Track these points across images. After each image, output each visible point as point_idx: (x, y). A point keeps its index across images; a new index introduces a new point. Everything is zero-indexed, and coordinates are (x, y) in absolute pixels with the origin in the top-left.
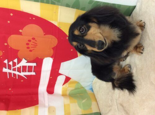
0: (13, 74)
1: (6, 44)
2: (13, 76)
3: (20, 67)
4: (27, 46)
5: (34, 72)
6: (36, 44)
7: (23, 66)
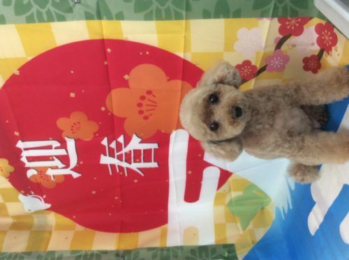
0: (119, 166)
1: (103, 109)
2: (118, 171)
4: (141, 109)
5: (155, 161)
6: (155, 103)
7: (134, 151)
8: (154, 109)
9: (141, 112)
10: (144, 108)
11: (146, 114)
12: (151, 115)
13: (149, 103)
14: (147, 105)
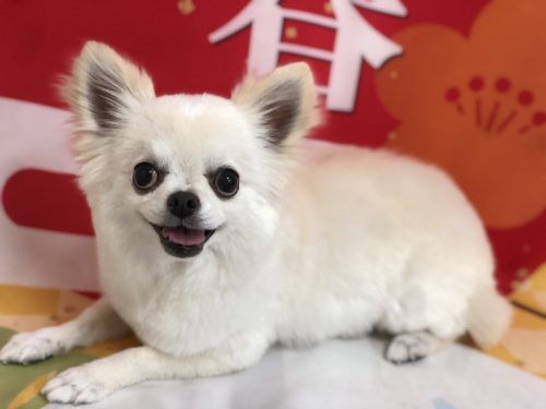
3: (332, 15)
4: (490, 81)
6: (501, 128)
8: (478, 120)
9: (477, 84)
10: (489, 95)
11: (468, 98)
12: (460, 109)
13: (504, 113)
14: (497, 106)
